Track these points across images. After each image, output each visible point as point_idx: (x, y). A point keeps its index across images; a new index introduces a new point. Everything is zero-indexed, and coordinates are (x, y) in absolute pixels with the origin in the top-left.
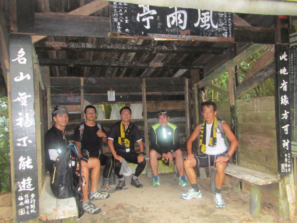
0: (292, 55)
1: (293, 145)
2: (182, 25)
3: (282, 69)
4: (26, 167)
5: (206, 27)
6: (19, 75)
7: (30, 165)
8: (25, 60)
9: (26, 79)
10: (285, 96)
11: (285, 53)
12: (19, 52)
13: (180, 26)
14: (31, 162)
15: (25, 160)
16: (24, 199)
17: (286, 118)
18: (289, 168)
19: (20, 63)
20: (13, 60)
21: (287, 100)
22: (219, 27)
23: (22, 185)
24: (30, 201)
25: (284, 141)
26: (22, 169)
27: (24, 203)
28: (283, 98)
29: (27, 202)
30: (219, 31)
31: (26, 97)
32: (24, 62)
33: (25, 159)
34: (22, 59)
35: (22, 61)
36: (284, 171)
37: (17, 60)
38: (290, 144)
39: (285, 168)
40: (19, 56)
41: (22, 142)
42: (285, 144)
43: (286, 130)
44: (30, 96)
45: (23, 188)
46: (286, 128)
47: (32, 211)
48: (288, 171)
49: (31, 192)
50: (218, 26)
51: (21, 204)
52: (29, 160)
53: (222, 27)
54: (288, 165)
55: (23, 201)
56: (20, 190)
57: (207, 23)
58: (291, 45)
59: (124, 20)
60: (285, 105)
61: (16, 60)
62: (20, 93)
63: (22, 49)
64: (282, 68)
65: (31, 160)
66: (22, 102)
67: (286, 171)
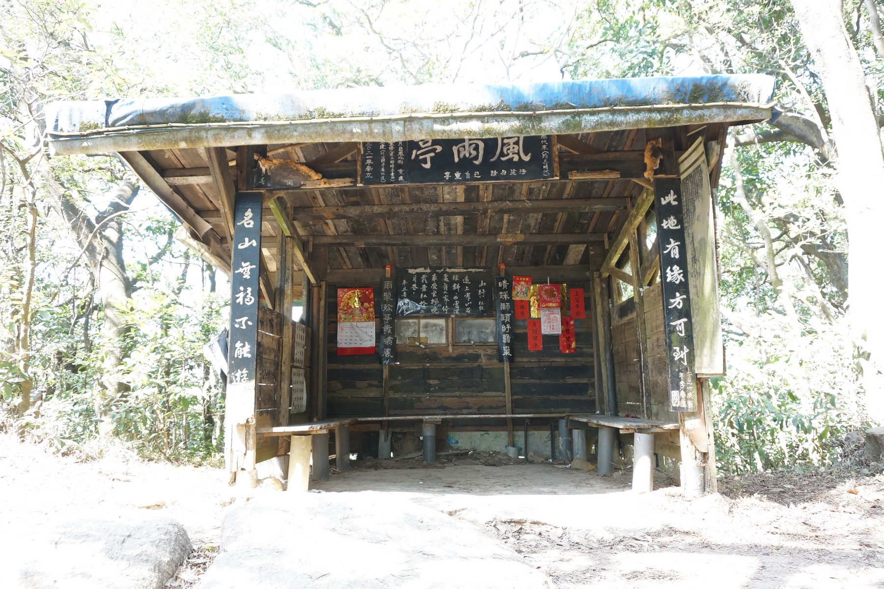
3: (667, 220)
4: (243, 355)
5: (512, 159)
6: (244, 242)
7: (248, 353)
8: (252, 223)
9: (251, 245)
10: (676, 268)
11: (672, 191)
12: (246, 214)
14: (249, 350)
15: (243, 347)
17: (679, 307)
18: (691, 399)
19: (246, 226)
20: (239, 224)
21: (679, 274)
23: (236, 377)
25: (677, 348)
26: (237, 357)
28: (672, 270)
31: (250, 267)
33: (242, 344)
34: (248, 222)
35: (248, 224)
36: (677, 404)
37: (243, 224)
38: (690, 356)
39: (681, 399)
40: (246, 219)
41: (240, 323)
42: (680, 354)
43: (681, 328)
44: (254, 266)
45: (237, 382)
48: (687, 404)
52: (247, 347)
54: (686, 394)
58: (683, 176)
62: (243, 264)
63: (250, 210)
64: (667, 218)
65: (249, 346)
66: (244, 273)
67: (684, 405)
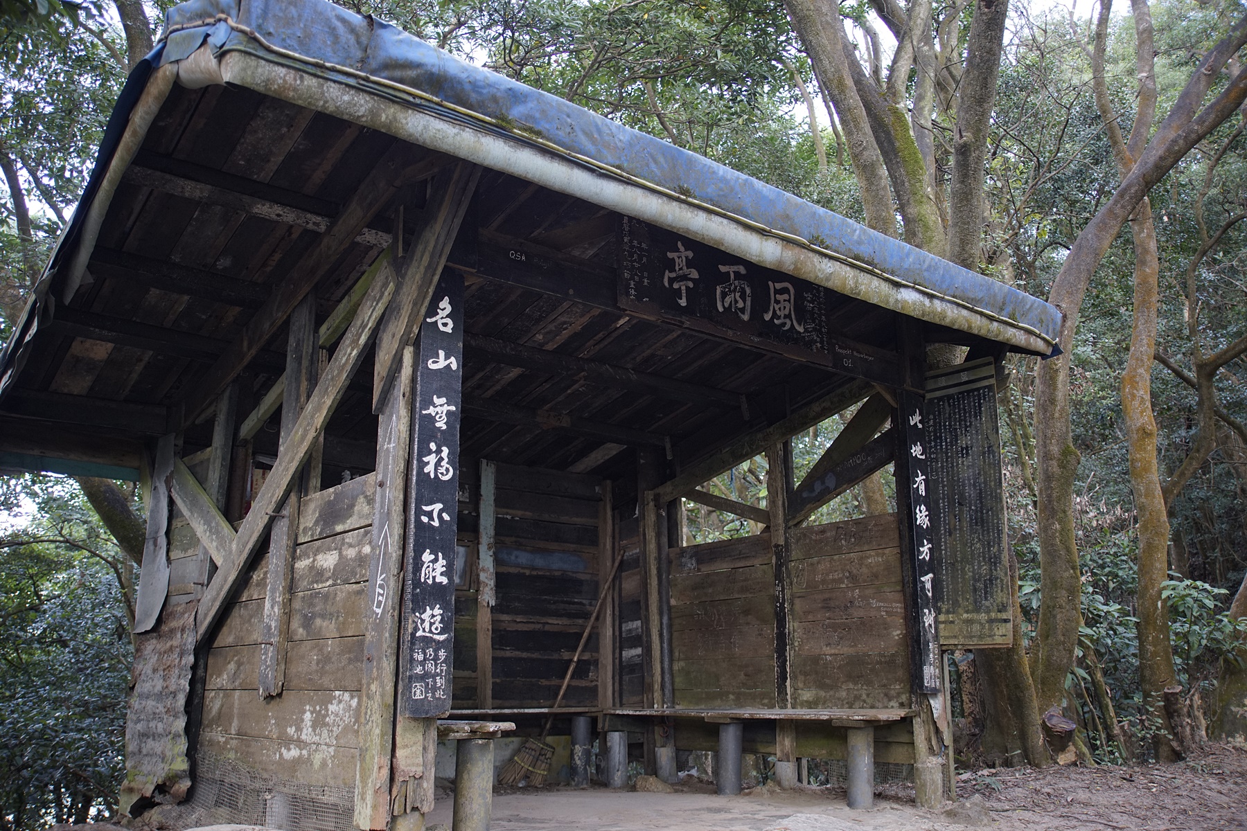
0: (931, 417)
1: (942, 623)
2: (743, 310)
3: (915, 446)
4: (433, 578)
5: (784, 325)
6: (437, 356)
7: (442, 574)
8: (451, 324)
9: (448, 366)
10: (923, 508)
11: (918, 410)
12: (442, 305)
13: (740, 314)
14: (444, 569)
15: (434, 562)
16: (425, 659)
17: (927, 559)
18: (938, 677)
19: (442, 328)
20: (429, 320)
21: (926, 516)
22: (806, 330)
23: (423, 621)
24: (436, 667)
25: (926, 612)
26: (425, 582)
28: (920, 511)
29: (430, 666)
30: (807, 339)
31: (446, 408)
33: (433, 557)
34: (444, 321)
35: (445, 325)
36: (928, 685)
37: (436, 322)
38: (936, 622)
39: (931, 677)
40: (441, 314)
41: (430, 515)
42: (929, 619)
43: (928, 586)
44: (453, 408)
45: (424, 630)
46: (928, 582)
47: (437, 694)
48: (935, 684)
49: (438, 646)
50: (804, 328)
51: (419, 670)
52: (442, 563)
53: (812, 332)
54: (935, 671)
55: (423, 663)
56: (418, 635)
57: (786, 316)
58: (928, 396)
59: (642, 278)
60: (925, 527)
61: (433, 320)
62: (435, 398)
63: (447, 300)
64: (916, 444)
66: (437, 418)
67: (933, 686)
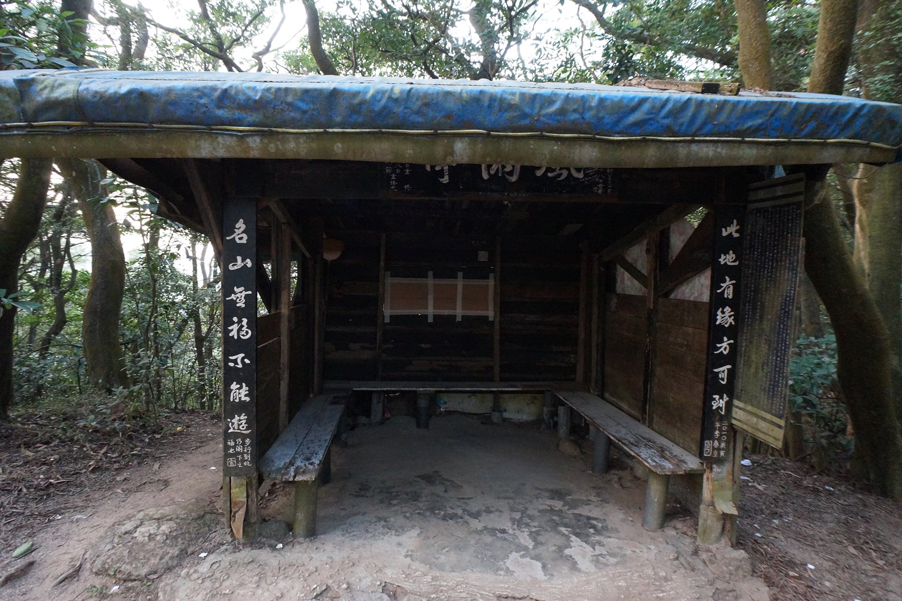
1: (737, 407)
2: (511, 173)
3: (725, 255)
4: (240, 398)
5: (560, 175)
6: (236, 261)
7: (246, 396)
8: (245, 236)
9: (245, 265)
10: (727, 309)
11: (735, 221)
12: (237, 226)
13: (507, 177)
14: (247, 392)
15: (239, 389)
16: (236, 444)
17: (725, 353)
18: (723, 449)
19: (238, 241)
20: (228, 238)
21: (730, 316)
23: (233, 424)
24: (244, 449)
25: (717, 397)
26: (234, 401)
27: (235, 450)
28: (723, 312)
29: (239, 449)
30: (586, 183)
31: (244, 293)
32: (244, 241)
33: (238, 386)
34: (240, 236)
35: (241, 239)
36: (709, 454)
37: (234, 238)
38: (729, 405)
39: (714, 448)
40: (237, 232)
41: (235, 361)
42: (719, 403)
43: (724, 375)
44: (250, 292)
45: (234, 429)
46: (723, 371)
47: (245, 464)
48: (719, 454)
49: (244, 436)
50: (584, 173)
51: (231, 451)
52: (245, 390)
53: (593, 175)
54: (720, 444)
55: (234, 447)
56: (230, 431)
58: (751, 206)
59: (403, 169)
60: (726, 326)
61: (232, 237)
62: (236, 288)
63: (241, 221)
64: (726, 253)
65: (247, 388)
66: (238, 301)
67: (716, 455)
